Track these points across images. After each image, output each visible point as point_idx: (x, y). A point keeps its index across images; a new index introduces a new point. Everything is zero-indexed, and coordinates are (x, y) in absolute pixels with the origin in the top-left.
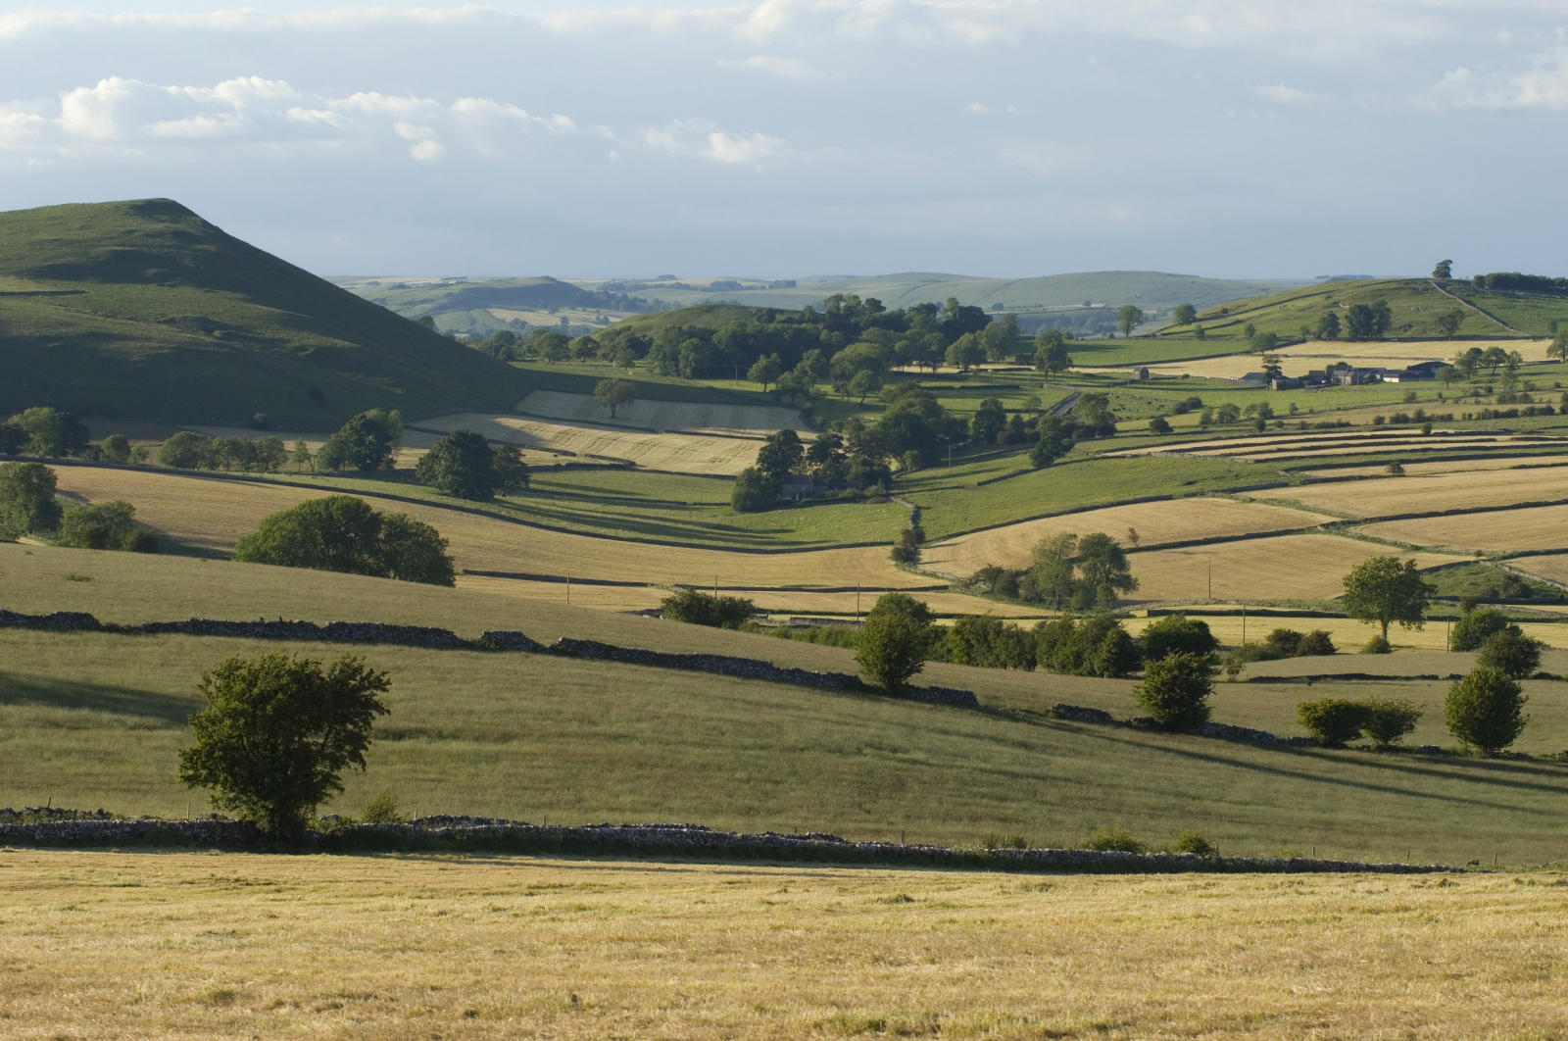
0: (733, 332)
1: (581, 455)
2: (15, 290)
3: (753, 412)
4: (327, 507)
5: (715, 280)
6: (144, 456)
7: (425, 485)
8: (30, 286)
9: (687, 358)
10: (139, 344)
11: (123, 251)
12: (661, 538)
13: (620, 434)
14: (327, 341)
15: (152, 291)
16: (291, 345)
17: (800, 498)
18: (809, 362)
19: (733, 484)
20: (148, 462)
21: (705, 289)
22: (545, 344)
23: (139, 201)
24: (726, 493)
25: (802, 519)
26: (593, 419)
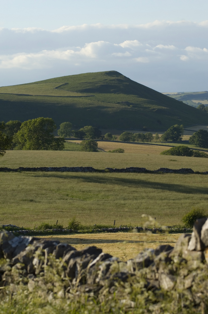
2: (76, 95)
11: (104, 85)
14: (160, 107)
15: (113, 95)
16: (151, 109)
23: (107, 71)
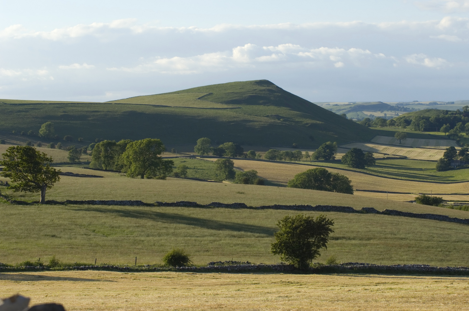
0: (436, 117)
1: (391, 155)
2: (221, 107)
3: (442, 141)
4: (315, 171)
5: (430, 102)
6: (260, 157)
7: (344, 164)
8: (225, 106)
9: (422, 125)
10: (258, 123)
11: (253, 96)
12: (415, 179)
13: (402, 148)
14: (314, 122)
15: (262, 107)
16: (303, 123)
17: (456, 167)
18: (458, 126)
19: (436, 163)
20: (261, 158)
21: (427, 105)
22: (380, 122)
23: (258, 80)
24: (434, 166)
25: (457, 173)
26: (394, 144)
